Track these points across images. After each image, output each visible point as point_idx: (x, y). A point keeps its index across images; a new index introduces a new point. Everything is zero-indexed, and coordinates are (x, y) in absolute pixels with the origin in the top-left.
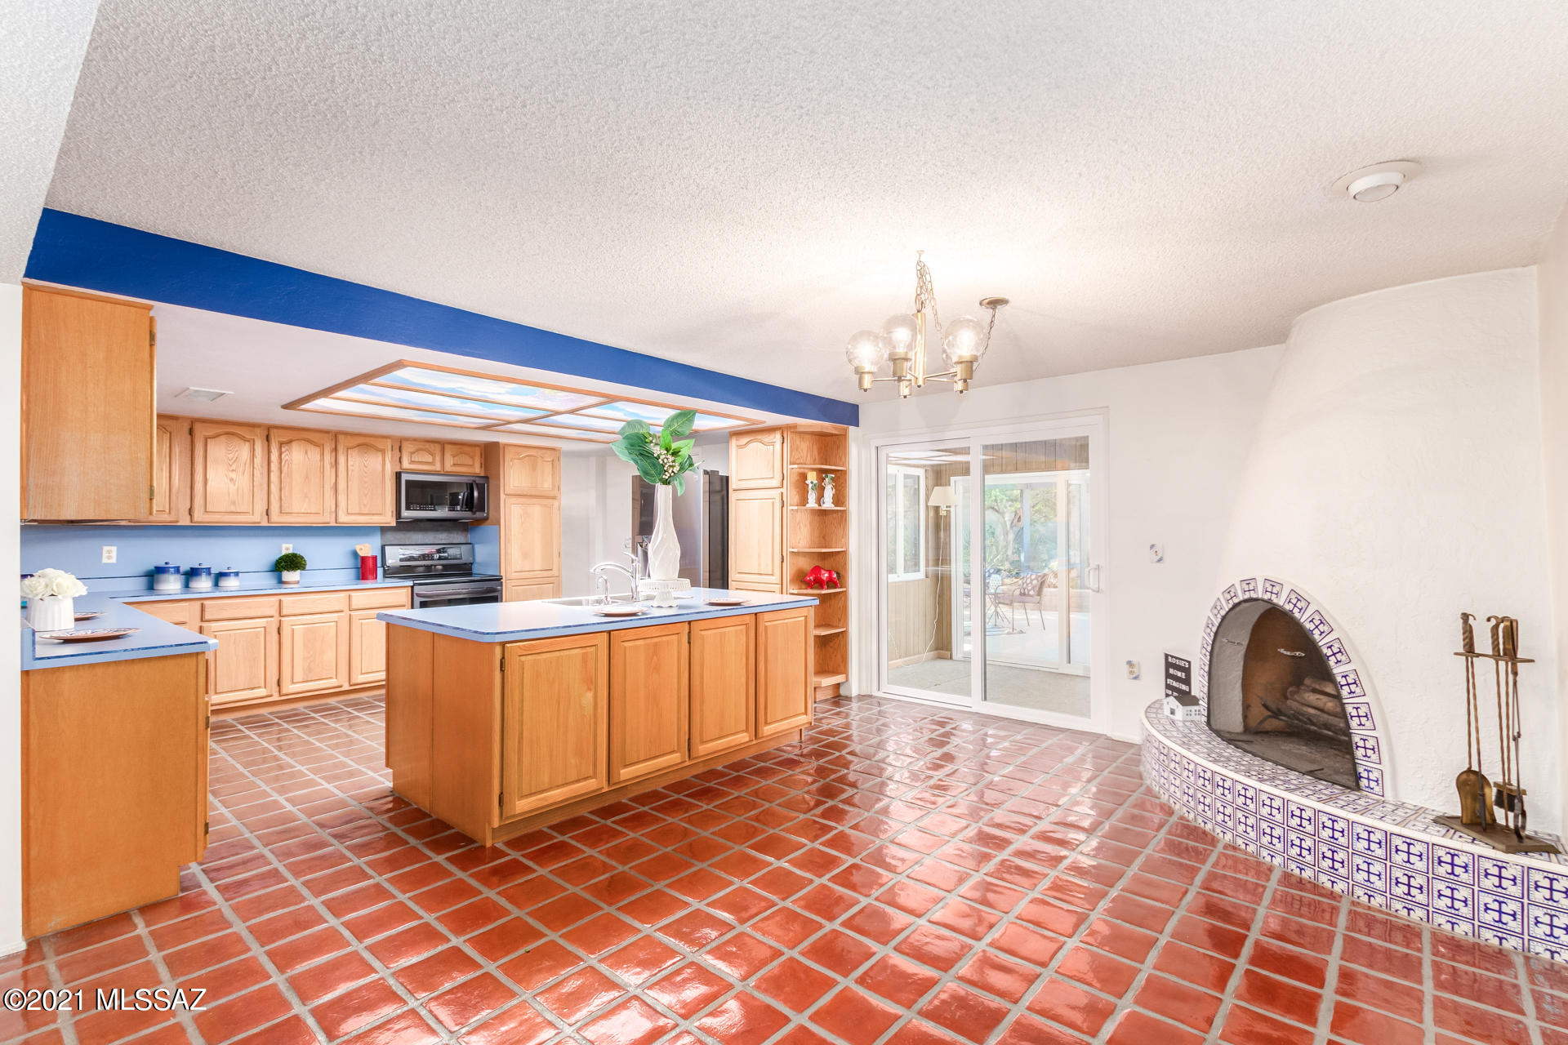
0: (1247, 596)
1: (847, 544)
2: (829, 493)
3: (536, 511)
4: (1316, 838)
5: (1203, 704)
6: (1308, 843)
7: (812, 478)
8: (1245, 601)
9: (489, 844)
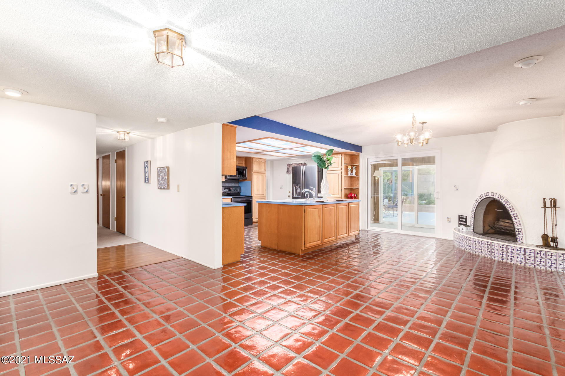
0: (486, 197)
1: (359, 186)
2: (354, 172)
3: (260, 177)
4: (507, 252)
5: (472, 226)
6: (505, 253)
7: (349, 167)
8: (486, 198)
9: (300, 254)
